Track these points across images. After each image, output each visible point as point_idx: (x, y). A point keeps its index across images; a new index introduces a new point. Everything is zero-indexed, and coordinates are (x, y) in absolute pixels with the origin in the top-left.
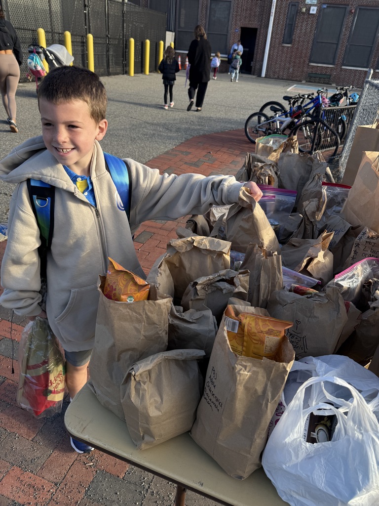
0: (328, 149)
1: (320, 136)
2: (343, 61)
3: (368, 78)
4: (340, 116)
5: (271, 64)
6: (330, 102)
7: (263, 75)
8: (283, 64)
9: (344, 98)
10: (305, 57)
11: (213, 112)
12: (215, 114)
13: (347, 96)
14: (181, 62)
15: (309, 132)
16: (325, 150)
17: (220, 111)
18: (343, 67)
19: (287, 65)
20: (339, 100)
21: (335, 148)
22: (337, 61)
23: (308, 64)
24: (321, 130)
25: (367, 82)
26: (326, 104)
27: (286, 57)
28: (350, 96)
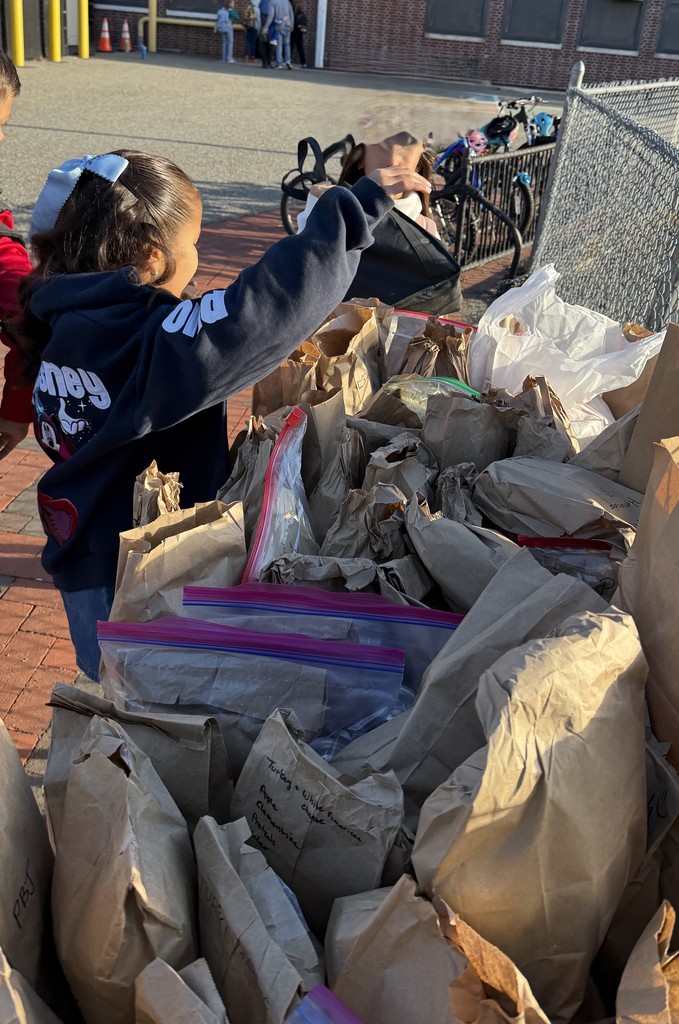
0: (495, 257)
1: (471, 230)
2: (502, 28)
3: (575, 84)
4: (515, 175)
5: (336, 37)
6: (486, 140)
7: (320, 61)
8: (363, 36)
9: (519, 126)
10: (415, 18)
11: (198, 165)
12: (204, 173)
13: (526, 123)
14: (110, 32)
15: (443, 220)
16: (486, 260)
17: (214, 163)
18: (505, 42)
19: (375, 38)
20: (507, 132)
21: (511, 251)
22: (488, 27)
23: (423, 36)
24: (471, 213)
25: (574, 94)
26: (478, 145)
27: (371, 20)
28: (533, 121)
